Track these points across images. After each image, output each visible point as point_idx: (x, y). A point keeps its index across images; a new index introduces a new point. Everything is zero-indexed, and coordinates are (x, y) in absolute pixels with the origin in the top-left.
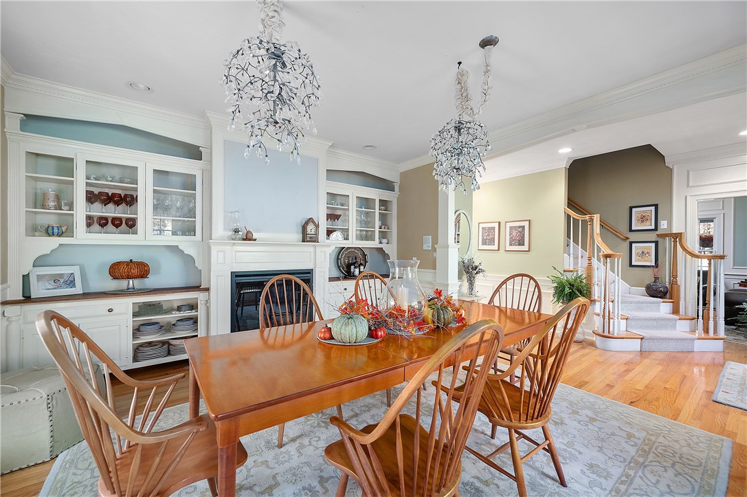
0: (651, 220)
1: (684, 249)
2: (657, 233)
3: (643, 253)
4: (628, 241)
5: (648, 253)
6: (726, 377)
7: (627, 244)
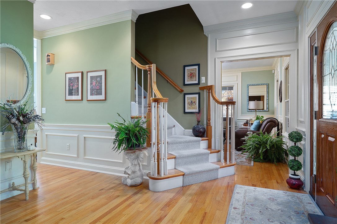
0: (196, 76)
1: (214, 98)
2: (200, 86)
3: (192, 102)
4: (183, 93)
5: (194, 102)
6: (233, 206)
7: (182, 95)
